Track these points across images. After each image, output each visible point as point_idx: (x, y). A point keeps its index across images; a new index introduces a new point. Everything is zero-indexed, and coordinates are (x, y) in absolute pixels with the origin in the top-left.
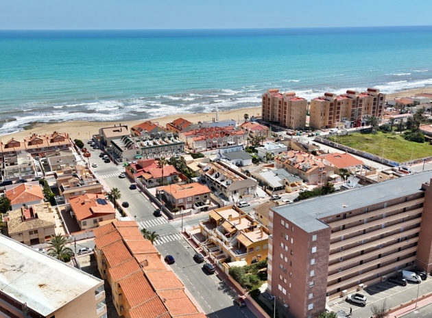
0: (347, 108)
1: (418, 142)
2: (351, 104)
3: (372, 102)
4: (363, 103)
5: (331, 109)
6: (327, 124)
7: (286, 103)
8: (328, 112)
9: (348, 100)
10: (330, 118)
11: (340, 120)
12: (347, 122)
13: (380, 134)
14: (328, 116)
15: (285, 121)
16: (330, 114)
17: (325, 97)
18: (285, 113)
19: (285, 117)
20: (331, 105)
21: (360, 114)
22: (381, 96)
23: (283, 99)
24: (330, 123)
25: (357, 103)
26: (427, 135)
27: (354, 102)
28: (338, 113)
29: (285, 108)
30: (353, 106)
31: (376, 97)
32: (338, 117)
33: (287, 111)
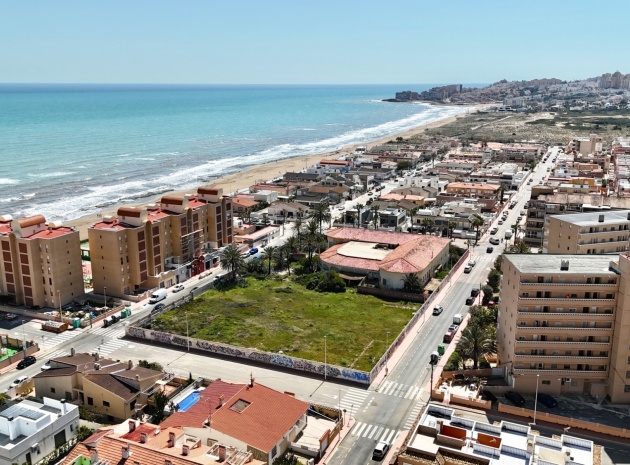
0: (171, 236)
1: (337, 291)
2: (178, 227)
3: (214, 215)
4: (200, 222)
5: (141, 246)
6: (139, 282)
7: (23, 247)
8: (137, 254)
9: (170, 219)
10: (143, 267)
11: (162, 265)
12: (179, 267)
13: (255, 284)
14: (137, 262)
15: (29, 291)
16: (142, 257)
17: (119, 219)
18: (26, 270)
19: (27, 281)
20: (141, 235)
21: (197, 245)
22: (227, 202)
23: (12, 236)
24: (144, 277)
25: (190, 223)
26: (342, 272)
27: (183, 221)
28: (157, 250)
29: (25, 259)
30: (184, 231)
31: (220, 205)
32: (158, 261)
33: (31, 265)
